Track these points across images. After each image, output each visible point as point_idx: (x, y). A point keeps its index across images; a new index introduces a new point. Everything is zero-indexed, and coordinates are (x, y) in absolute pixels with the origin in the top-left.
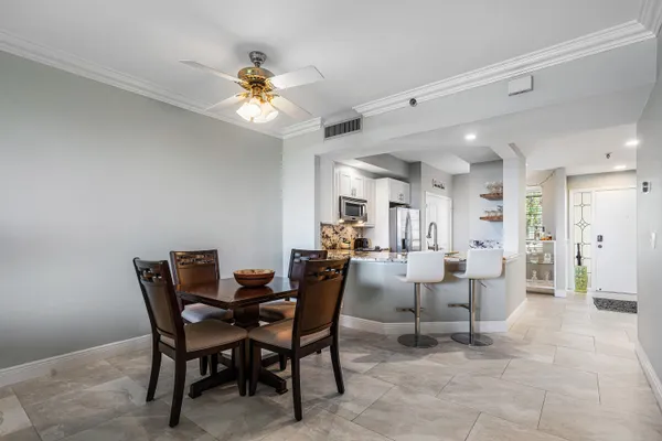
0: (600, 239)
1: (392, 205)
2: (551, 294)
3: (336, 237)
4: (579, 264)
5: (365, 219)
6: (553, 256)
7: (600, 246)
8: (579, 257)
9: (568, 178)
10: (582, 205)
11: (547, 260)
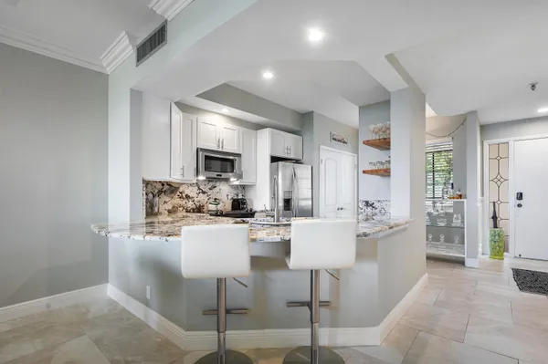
0: (520, 196)
1: (274, 159)
2: (461, 262)
3: (203, 198)
4: (495, 226)
5: (240, 177)
6: (463, 218)
7: (519, 206)
8: (495, 218)
9: (483, 128)
10: (499, 158)
11: (456, 223)
